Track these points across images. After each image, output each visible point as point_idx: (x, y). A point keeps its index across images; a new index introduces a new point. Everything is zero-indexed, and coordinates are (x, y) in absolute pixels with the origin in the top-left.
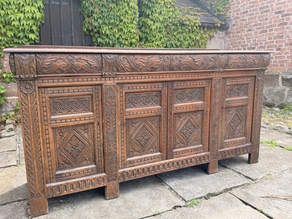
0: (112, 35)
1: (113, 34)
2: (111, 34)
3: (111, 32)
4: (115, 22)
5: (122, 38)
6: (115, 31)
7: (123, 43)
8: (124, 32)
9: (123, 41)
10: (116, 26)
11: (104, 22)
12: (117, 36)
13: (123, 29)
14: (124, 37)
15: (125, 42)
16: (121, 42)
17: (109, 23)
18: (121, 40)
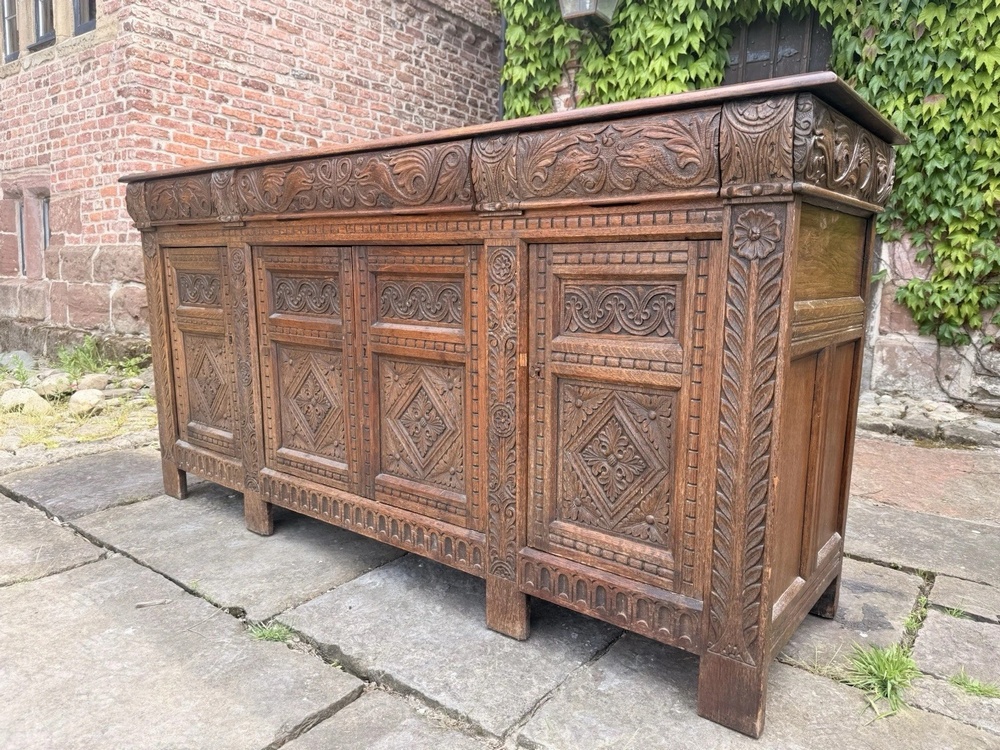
0: (915, 125)
1: (922, 121)
2: (909, 124)
3: (911, 115)
4: (937, 75)
5: (968, 131)
6: (929, 111)
7: (969, 151)
8: (976, 107)
9: (974, 140)
10: (939, 90)
11: (893, 84)
12: (941, 125)
13: (974, 98)
14: (976, 127)
15: (982, 146)
16: (960, 148)
17: (909, 85)
18: (959, 140)
